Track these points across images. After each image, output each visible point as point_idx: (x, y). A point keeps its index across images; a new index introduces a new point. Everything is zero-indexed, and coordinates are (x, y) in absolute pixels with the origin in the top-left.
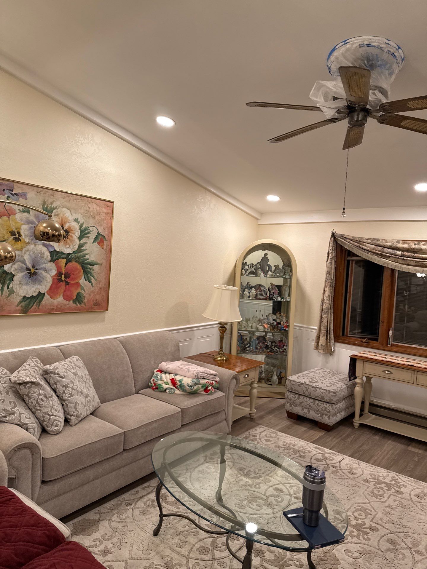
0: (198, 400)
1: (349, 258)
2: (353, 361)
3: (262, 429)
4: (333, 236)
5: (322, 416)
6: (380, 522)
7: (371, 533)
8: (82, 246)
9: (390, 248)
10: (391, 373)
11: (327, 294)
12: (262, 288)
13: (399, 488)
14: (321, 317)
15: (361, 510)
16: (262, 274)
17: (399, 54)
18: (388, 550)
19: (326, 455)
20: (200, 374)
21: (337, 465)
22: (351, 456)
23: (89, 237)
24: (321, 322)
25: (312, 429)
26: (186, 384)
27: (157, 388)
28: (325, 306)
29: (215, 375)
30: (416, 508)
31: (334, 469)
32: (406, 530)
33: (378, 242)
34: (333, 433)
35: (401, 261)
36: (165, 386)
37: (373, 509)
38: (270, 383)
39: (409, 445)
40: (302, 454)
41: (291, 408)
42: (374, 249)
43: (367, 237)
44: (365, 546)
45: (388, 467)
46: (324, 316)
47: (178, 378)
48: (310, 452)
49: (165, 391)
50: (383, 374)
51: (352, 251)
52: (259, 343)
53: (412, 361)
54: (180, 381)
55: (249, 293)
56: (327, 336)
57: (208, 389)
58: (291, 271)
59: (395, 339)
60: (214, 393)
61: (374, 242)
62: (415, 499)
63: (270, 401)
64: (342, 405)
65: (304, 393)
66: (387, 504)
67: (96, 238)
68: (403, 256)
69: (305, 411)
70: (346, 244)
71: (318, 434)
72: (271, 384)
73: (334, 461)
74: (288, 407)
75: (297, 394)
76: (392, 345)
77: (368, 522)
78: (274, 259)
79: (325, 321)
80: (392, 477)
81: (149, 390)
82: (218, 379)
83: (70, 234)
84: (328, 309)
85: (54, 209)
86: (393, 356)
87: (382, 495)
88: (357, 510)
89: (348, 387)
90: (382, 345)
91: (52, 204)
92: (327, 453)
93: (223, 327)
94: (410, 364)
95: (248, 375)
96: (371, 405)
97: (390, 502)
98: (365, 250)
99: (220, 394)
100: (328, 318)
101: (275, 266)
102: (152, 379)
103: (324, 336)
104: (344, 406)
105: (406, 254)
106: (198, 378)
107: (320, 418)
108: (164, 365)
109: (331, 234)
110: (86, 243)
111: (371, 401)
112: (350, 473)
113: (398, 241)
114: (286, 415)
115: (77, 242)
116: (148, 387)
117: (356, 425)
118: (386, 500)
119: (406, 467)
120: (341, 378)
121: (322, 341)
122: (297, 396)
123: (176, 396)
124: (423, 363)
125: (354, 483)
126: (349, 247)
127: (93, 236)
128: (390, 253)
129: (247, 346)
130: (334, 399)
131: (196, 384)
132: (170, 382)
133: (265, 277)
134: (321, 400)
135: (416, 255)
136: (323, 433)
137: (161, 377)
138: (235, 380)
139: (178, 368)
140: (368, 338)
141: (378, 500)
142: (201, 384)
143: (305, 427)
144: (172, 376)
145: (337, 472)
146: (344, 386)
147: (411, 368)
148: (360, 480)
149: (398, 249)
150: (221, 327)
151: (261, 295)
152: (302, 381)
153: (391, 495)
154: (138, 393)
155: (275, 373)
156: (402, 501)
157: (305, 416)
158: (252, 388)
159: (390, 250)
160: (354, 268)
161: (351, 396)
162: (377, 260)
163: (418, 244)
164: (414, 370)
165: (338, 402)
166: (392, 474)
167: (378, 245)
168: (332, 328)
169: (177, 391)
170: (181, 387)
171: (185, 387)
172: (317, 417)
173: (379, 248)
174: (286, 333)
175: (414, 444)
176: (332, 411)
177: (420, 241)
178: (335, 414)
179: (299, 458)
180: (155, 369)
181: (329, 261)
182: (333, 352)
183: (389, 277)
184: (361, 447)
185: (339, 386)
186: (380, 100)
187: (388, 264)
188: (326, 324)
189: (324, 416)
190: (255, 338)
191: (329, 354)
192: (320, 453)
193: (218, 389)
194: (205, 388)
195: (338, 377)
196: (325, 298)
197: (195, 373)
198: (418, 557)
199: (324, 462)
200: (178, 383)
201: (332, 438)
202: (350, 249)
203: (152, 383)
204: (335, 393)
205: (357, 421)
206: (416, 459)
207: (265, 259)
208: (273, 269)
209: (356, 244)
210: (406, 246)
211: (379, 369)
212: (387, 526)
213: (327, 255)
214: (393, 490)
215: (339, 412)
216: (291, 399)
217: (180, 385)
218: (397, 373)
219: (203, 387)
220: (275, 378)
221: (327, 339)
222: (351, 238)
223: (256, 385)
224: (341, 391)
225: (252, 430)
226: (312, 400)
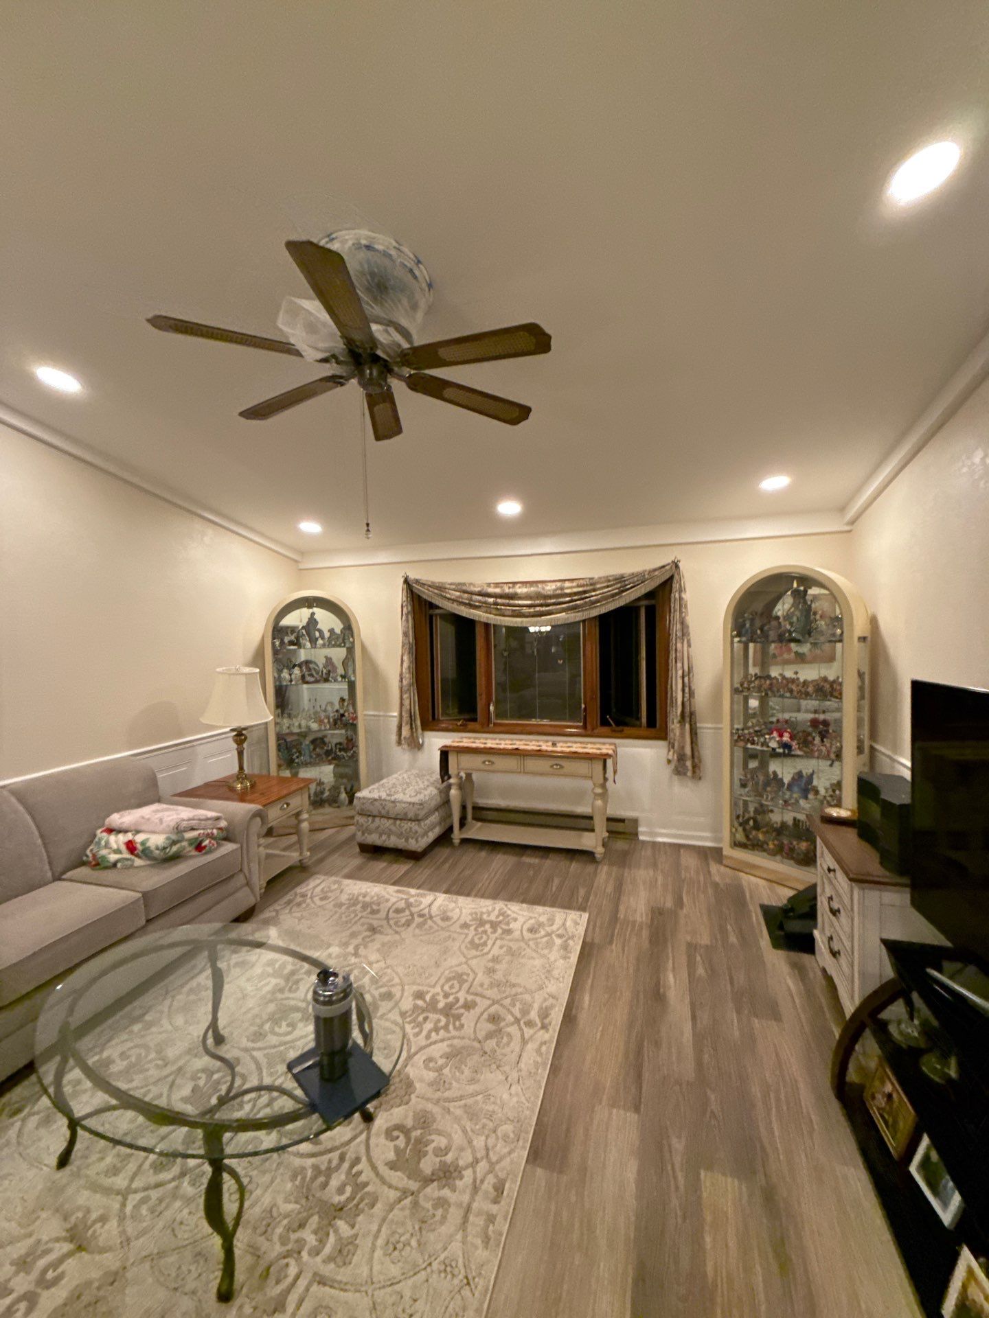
0: (181, 869)
1: (431, 612)
2: (445, 754)
3: (318, 881)
4: (406, 581)
5: (407, 840)
6: (479, 989)
7: (466, 1013)
9: (480, 594)
10: (493, 763)
11: (406, 665)
12: (312, 666)
13: (508, 924)
14: (401, 698)
15: (453, 978)
16: (308, 645)
17: (422, 272)
18: (489, 1036)
19: (412, 900)
20: (184, 824)
21: (426, 911)
22: (446, 892)
24: (402, 705)
25: (396, 862)
26: (153, 848)
27: (98, 864)
28: (405, 682)
29: (218, 819)
30: (528, 951)
31: (421, 919)
32: (514, 991)
33: (464, 588)
34: (425, 862)
35: (494, 612)
36: (113, 857)
37: (472, 969)
38: (337, 805)
39: (522, 855)
40: (375, 907)
41: (363, 838)
42: (460, 597)
43: (449, 581)
44: (456, 1042)
45: (495, 896)
46: (405, 696)
47: (139, 838)
48: (387, 900)
49: (115, 865)
50: (482, 767)
51: (433, 601)
52: (314, 749)
53: (518, 743)
54: (143, 843)
55: (290, 675)
56: (411, 725)
57: (204, 844)
58: (353, 636)
59: (498, 716)
60: (216, 849)
61: (459, 587)
62: (527, 935)
63: (338, 832)
64: (435, 818)
65: (380, 812)
66: (490, 956)
68: (496, 604)
69: (384, 837)
70: (424, 593)
71: (402, 868)
72: (339, 807)
73: (422, 907)
74: (360, 838)
75: (370, 816)
76: (495, 724)
77: (462, 996)
78: (326, 620)
79: (407, 702)
80: (500, 910)
81: (84, 871)
82: (223, 824)
84: (410, 685)
86: (495, 739)
87: (485, 944)
88: (448, 980)
89: (440, 792)
90: (483, 727)
92: (413, 896)
93: (240, 736)
94: (515, 747)
95: (288, 805)
96: (477, 809)
97: (495, 951)
98: (449, 599)
99: (229, 847)
100: (411, 700)
101: (330, 631)
102: (91, 848)
103: (407, 724)
104: (438, 819)
105: (499, 601)
106: (178, 830)
107: (406, 844)
108: (116, 819)
109: (402, 580)
111: (473, 803)
112: (443, 919)
113: (489, 585)
114: (358, 850)
116: (83, 864)
117: (456, 841)
118: (490, 951)
119: (518, 888)
120: (432, 780)
121: (406, 732)
122: (370, 819)
123: (136, 870)
124: (531, 744)
125: (447, 934)
126: (428, 596)
128: (479, 602)
129: (294, 757)
130: (422, 813)
131: (174, 843)
132: (123, 848)
133: (312, 648)
134: (404, 818)
135: (512, 602)
136: (411, 865)
137: (107, 843)
138: (258, 820)
139: (143, 820)
140: (464, 719)
141: (478, 953)
142: (187, 840)
143: (384, 861)
144: (129, 836)
145: (424, 923)
146: (435, 791)
147: (516, 753)
148: (456, 927)
149: (489, 595)
150: (236, 735)
151: (311, 675)
152: (376, 796)
153: (496, 939)
154: (60, 879)
155: (342, 790)
156: (511, 944)
157: (384, 845)
158: (300, 822)
159: (480, 598)
160: (439, 624)
161: (446, 802)
162: (465, 612)
163: (513, 587)
164: (520, 755)
165: (427, 817)
166: (500, 905)
167: (465, 592)
168: (417, 712)
169: (138, 862)
170: (146, 853)
171: (151, 852)
172: (399, 843)
173: (466, 595)
174: (353, 726)
175: (529, 852)
176: (420, 830)
177: (514, 583)
178: (425, 834)
179: (370, 916)
180: (100, 827)
181: (404, 618)
182: (422, 745)
183: (483, 635)
184: (460, 873)
185: (427, 792)
186: (399, 346)
187: (480, 616)
188: (408, 707)
189: (410, 839)
190: (307, 742)
191: (416, 750)
192: (402, 899)
193: (227, 839)
194: (196, 844)
195: (428, 780)
196: (404, 670)
197: (173, 824)
198: (528, 1032)
199: (407, 912)
200: (139, 847)
201: (424, 871)
202: (430, 600)
203: (90, 855)
204: (421, 804)
205: (457, 836)
206: (531, 873)
207: (312, 621)
208: (327, 635)
209: (436, 591)
210: (498, 590)
211: (477, 761)
212: (488, 993)
213: (400, 610)
214: (500, 931)
215: (432, 830)
216: (362, 825)
217: (143, 851)
218: (500, 762)
219: (190, 844)
220: (343, 796)
221: (411, 728)
222: (430, 583)
223: (305, 816)
224: (431, 799)
225: (299, 887)
226: (391, 821)
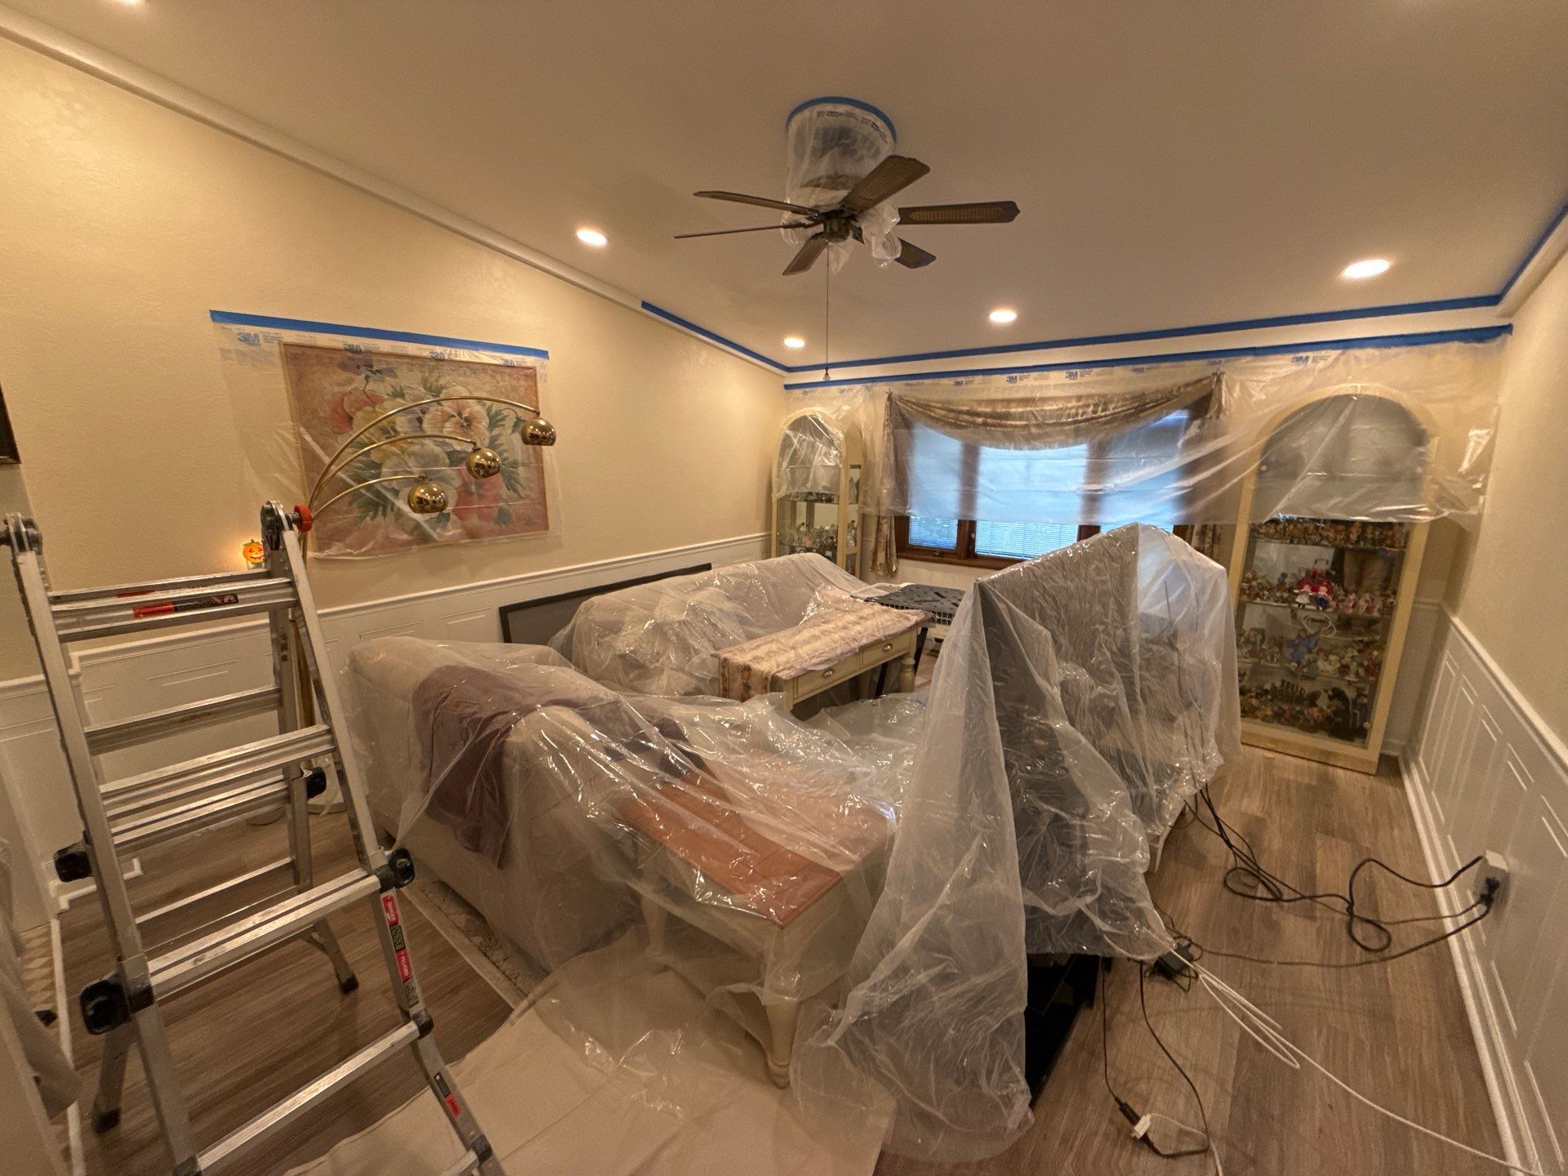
4: (891, 400)
8: (496, 440)
9: (968, 413)
11: (885, 488)
23: (503, 425)
24: (879, 530)
33: (951, 406)
35: (983, 433)
42: (945, 416)
43: (935, 399)
46: (883, 521)
56: (887, 551)
61: (946, 405)
67: (516, 425)
68: (985, 424)
70: (907, 410)
79: (884, 527)
83: (475, 424)
85: (442, 388)
90: (961, 559)
91: (437, 381)
98: (934, 418)
103: (883, 549)
105: (989, 421)
109: (886, 397)
110: (500, 435)
113: (979, 404)
115: (487, 434)
121: (881, 558)
126: (912, 414)
127: (510, 423)
128: (968, 422)
135: (1004, 422)
149: (978, 415)
159: (968, 417)
163: (1007, 405)
167: (952, 410)
168: (894, 538)
173: (952, 414)
177: (1009, 401)
181: (886, 439)
182: (896, 572)
188: (886, 532)
191: (890, 577)
210: (989, 409)
213: (883, 429)
221: (887, 555)
222: (913, 400)
